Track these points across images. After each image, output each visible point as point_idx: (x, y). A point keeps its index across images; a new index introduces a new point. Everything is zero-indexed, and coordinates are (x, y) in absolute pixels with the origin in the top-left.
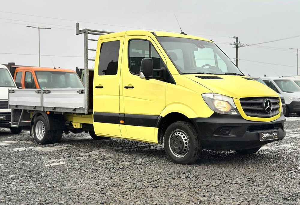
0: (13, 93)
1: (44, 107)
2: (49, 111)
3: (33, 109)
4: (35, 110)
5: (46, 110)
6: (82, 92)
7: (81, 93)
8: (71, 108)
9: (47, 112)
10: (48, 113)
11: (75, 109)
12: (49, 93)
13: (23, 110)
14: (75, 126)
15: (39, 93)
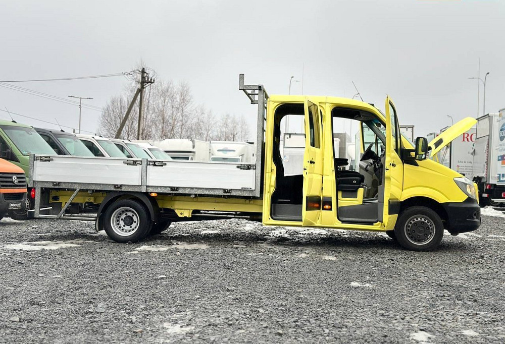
0: (46, 161)
1: (147, 186)
2: (158, 193)
3: (114, 190)
4: (119, 190)
5: (150, 190)
6: (249, 167)
7: (247, 169)
8: (221, 189)
9: (151, 193)
10: (153, 195)
11: (231, 190)
12: (162, 166)
13: (78, 190)
14: (181, 214)
15: (134, 165)
